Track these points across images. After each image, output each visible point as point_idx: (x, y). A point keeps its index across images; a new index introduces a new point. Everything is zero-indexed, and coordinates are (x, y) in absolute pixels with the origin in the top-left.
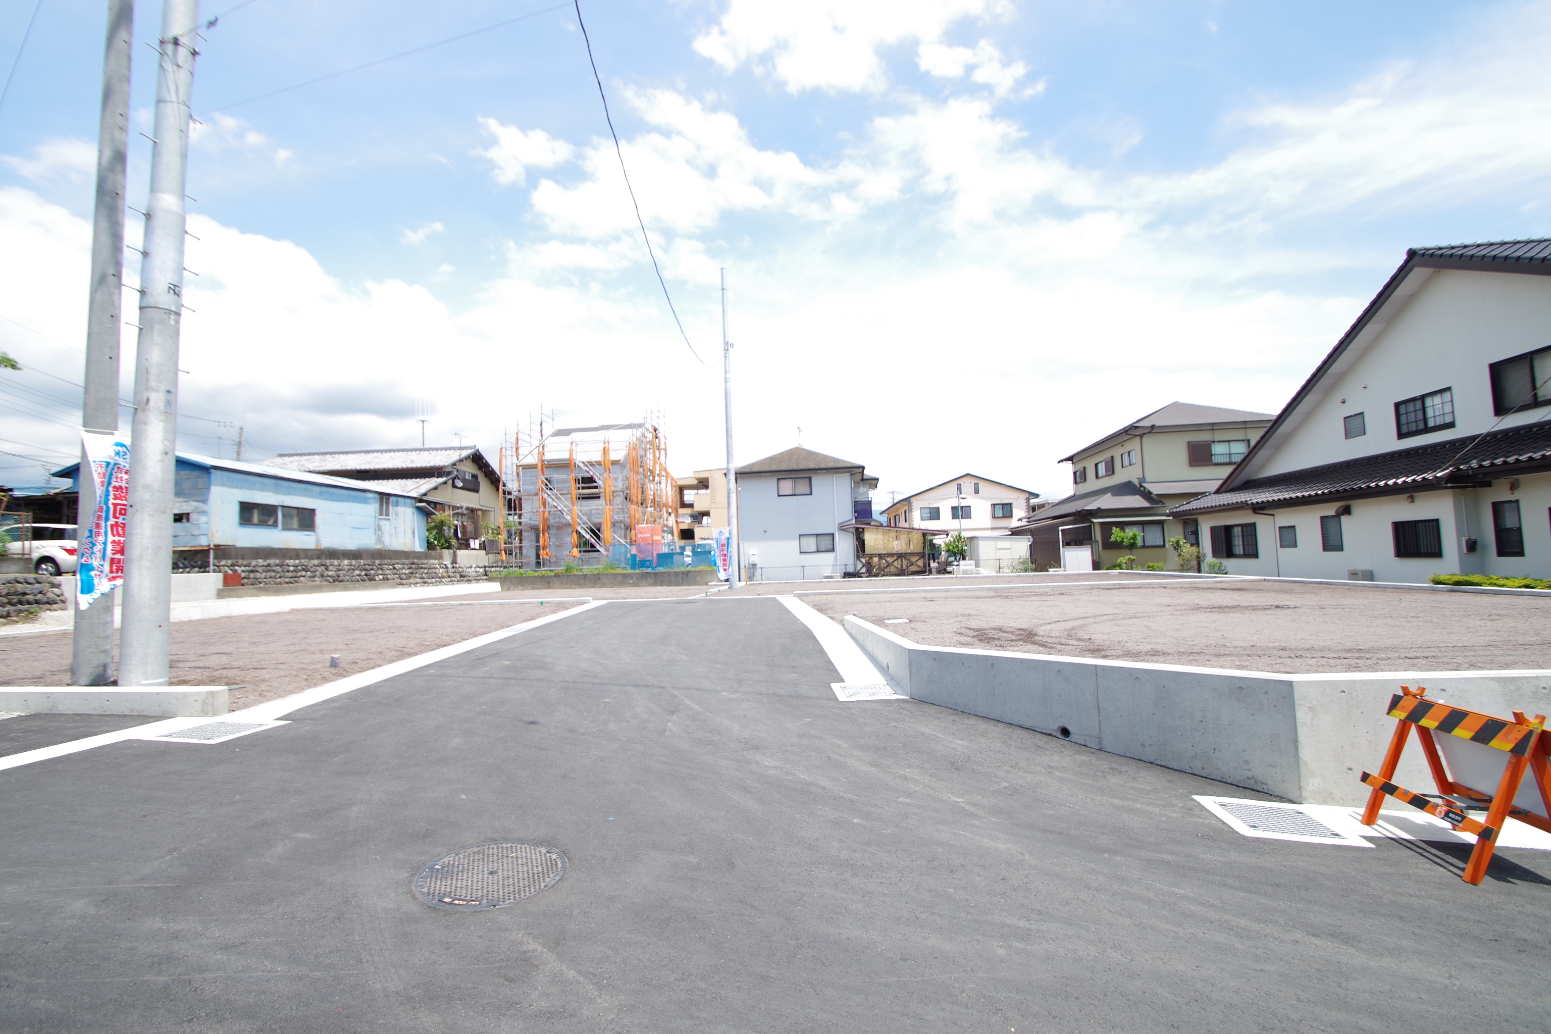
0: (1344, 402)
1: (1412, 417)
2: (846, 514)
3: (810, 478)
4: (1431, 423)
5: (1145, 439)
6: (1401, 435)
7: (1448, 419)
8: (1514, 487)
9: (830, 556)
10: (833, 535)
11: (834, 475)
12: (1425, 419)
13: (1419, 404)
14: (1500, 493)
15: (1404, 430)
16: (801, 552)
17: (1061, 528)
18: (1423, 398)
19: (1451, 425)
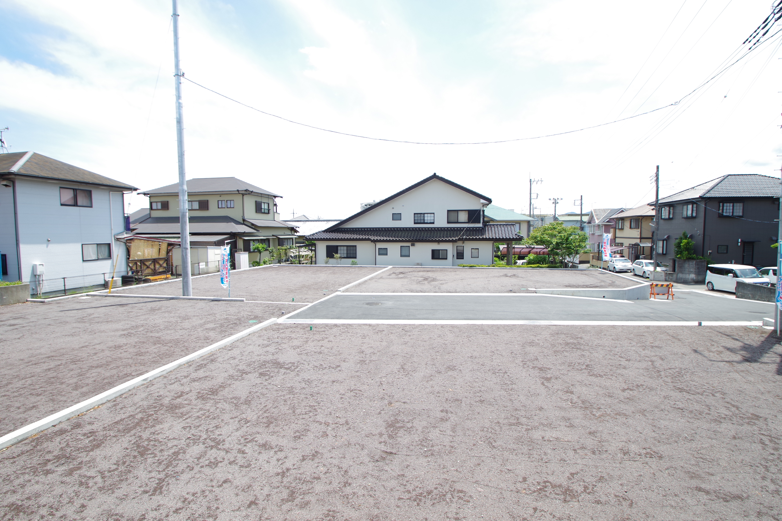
0: (393, 208)
1: (419, 218)
2: (119, 226)
3: (90, 192)
4: (426, 221)
5: (245, 196)
6: (415, 223)
7: (432, 221)
8: (463, 243)
9: (109, 262)
10: (109, 245)
11: (111, 192)
12: (424, 220)
13: (423, 215)
14: (460, 244)
15: (416, 221)
16: (83, 261)
17: (226, 242)
18: (424, 214)
19: (433, 223)
